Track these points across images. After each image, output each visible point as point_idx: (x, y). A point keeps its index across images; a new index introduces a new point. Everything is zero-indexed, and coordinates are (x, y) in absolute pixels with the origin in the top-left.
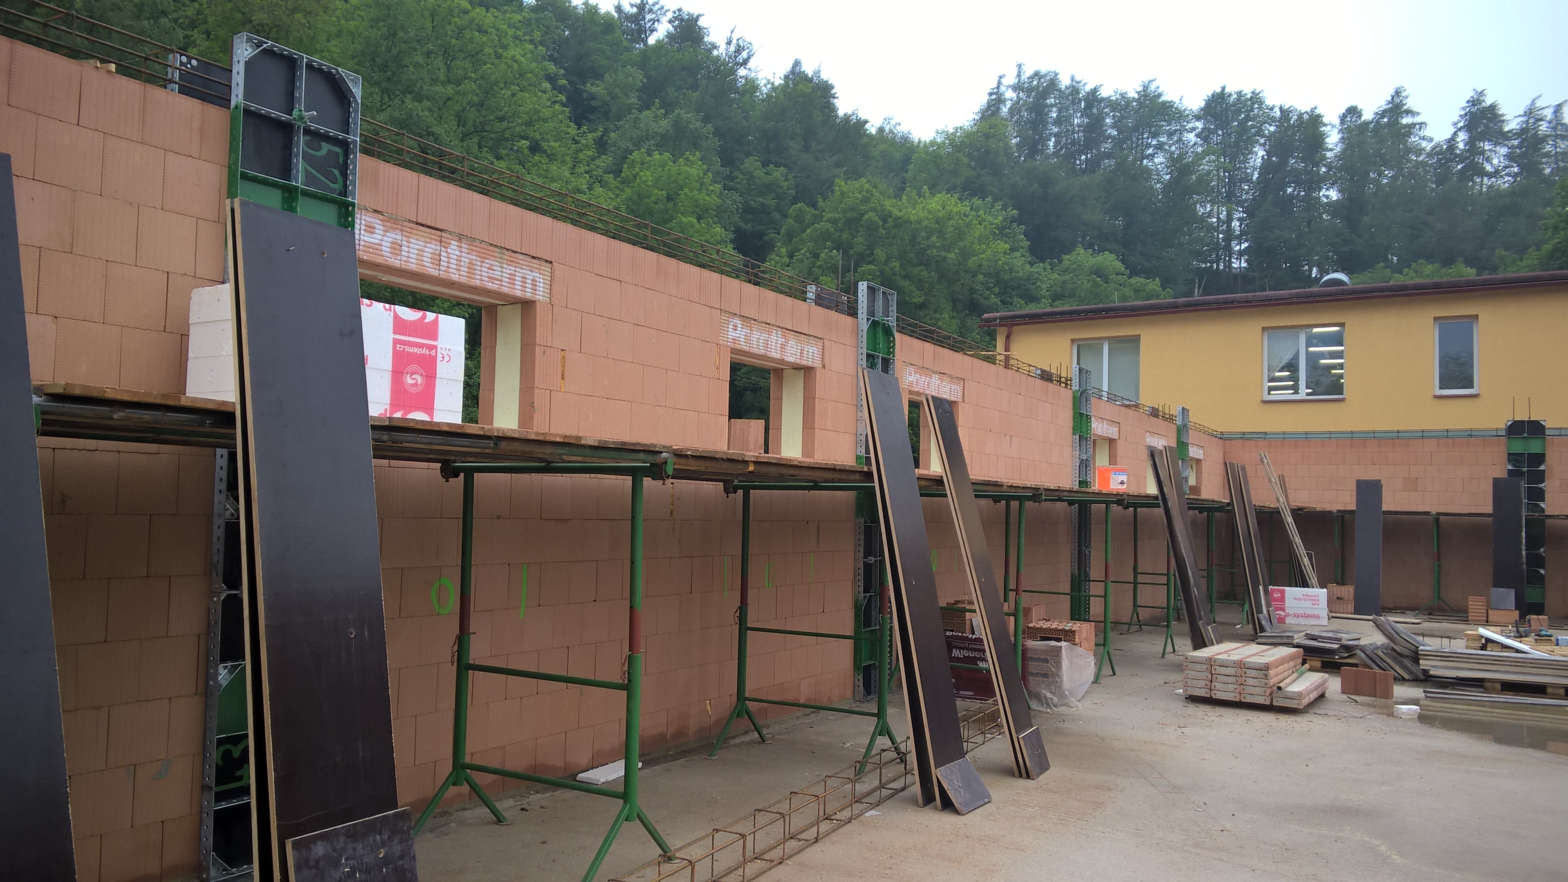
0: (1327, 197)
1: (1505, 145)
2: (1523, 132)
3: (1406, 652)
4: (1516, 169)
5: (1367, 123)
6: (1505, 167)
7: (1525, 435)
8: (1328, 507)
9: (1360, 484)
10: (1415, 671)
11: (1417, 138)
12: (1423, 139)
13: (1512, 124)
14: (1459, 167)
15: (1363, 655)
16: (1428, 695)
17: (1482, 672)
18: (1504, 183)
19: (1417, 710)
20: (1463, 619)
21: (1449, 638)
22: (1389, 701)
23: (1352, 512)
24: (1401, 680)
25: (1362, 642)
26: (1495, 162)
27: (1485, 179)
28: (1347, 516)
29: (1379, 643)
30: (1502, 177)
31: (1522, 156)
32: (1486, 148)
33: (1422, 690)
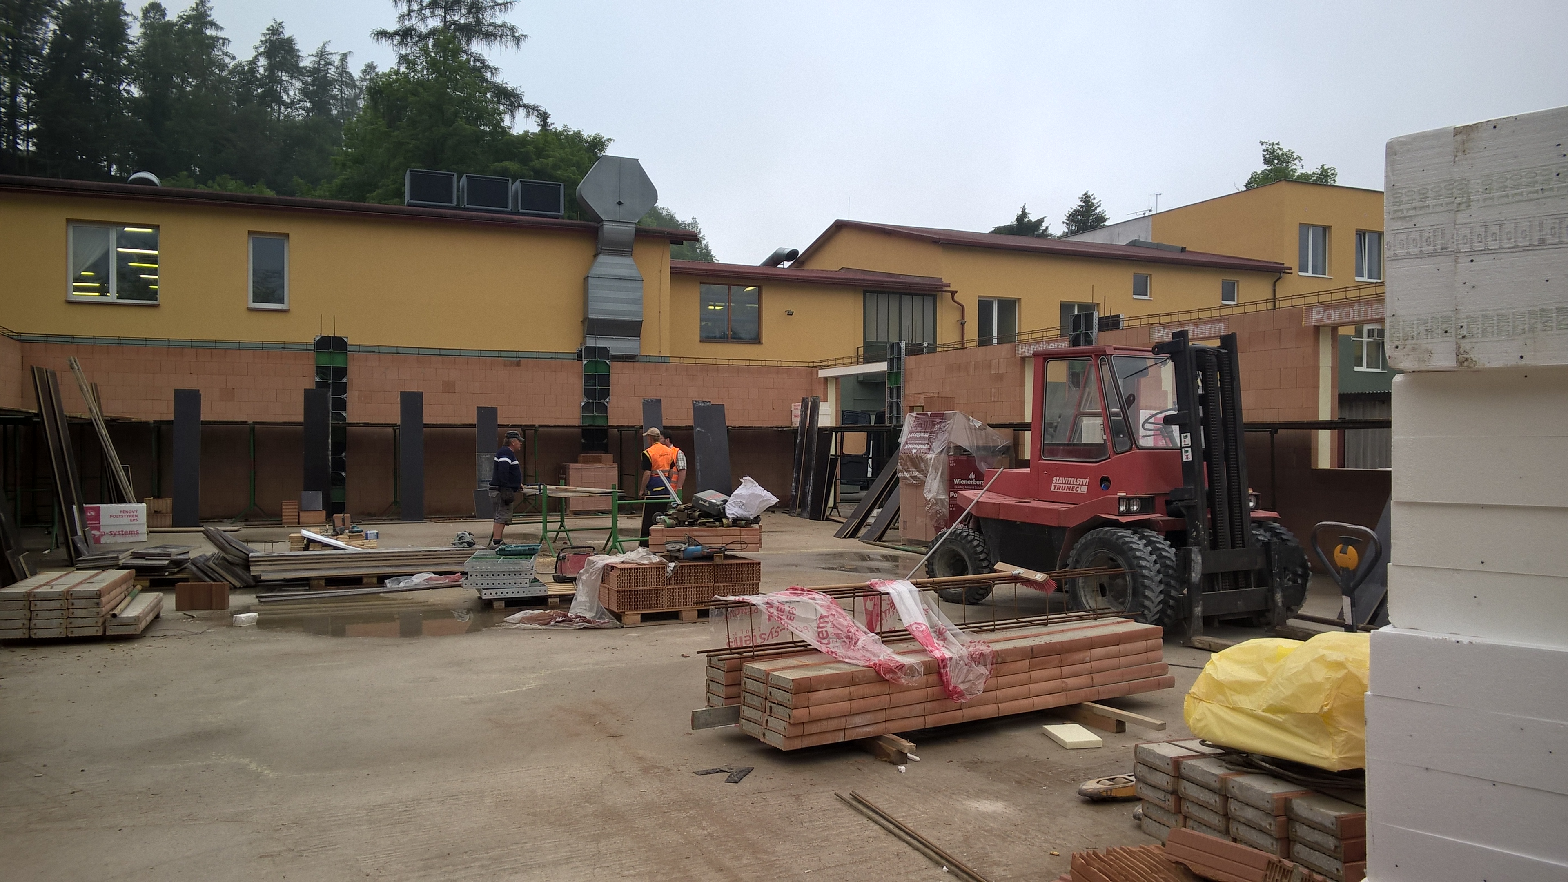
0: (128, 92)
1: (300, 80)
2: (315, 71)
3: (237, 560)
4: (309, 105)
5: (170, 25)
6: (300, 101)
7: (331, 350)
8: (143, 419)
9: (178, 393)
10: (245, 577)
11: (220, 53)
12: (226, 55)
13: (306, 62)
14: (259, 91)
15: (194, 568)
16: (262, 600)
17: (309, 571)
18: (299, 115)
19: (255, 616)
20: (278, 522)
21: (272, 542)
22: (226, 612)
23: (169, 423)
24: (234, 589)
25: (192, 555)
26: (291, 93)
27: (283, 108)
28: (163, 427)
29: (209, 554)
30: (296, 109)
31: (314, 93)
32: (284, 78)
33: (254, 596)
